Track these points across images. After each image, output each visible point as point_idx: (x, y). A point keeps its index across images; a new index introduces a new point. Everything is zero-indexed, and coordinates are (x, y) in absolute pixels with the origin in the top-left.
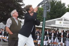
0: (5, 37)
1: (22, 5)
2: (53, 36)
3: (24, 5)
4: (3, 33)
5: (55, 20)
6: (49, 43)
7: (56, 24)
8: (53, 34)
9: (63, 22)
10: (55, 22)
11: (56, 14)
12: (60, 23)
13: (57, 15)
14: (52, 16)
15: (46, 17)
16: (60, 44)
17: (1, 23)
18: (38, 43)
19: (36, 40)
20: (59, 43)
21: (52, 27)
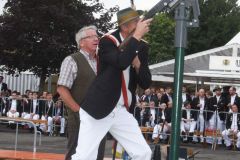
0: (43, 118)
1: (92, 9)
2: (202, 109)
3: (102, 8)
4: (35, 104)
5: (208, 55)
6: (192, 134)
7: (211, 67)
8: (202, 102)
9: (233, 59)
10: (206, 60)
11: (209, 33)
12: (226, 63)
13: (212, 38)
14: (195, 40)
15: (185, 46)
16: (229, 136)
17: (27, 72)
18: (155, 136)
19: (147, 123)
20: (226, 132)
21: (197, 78)
